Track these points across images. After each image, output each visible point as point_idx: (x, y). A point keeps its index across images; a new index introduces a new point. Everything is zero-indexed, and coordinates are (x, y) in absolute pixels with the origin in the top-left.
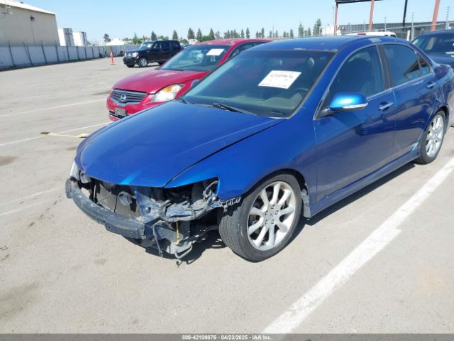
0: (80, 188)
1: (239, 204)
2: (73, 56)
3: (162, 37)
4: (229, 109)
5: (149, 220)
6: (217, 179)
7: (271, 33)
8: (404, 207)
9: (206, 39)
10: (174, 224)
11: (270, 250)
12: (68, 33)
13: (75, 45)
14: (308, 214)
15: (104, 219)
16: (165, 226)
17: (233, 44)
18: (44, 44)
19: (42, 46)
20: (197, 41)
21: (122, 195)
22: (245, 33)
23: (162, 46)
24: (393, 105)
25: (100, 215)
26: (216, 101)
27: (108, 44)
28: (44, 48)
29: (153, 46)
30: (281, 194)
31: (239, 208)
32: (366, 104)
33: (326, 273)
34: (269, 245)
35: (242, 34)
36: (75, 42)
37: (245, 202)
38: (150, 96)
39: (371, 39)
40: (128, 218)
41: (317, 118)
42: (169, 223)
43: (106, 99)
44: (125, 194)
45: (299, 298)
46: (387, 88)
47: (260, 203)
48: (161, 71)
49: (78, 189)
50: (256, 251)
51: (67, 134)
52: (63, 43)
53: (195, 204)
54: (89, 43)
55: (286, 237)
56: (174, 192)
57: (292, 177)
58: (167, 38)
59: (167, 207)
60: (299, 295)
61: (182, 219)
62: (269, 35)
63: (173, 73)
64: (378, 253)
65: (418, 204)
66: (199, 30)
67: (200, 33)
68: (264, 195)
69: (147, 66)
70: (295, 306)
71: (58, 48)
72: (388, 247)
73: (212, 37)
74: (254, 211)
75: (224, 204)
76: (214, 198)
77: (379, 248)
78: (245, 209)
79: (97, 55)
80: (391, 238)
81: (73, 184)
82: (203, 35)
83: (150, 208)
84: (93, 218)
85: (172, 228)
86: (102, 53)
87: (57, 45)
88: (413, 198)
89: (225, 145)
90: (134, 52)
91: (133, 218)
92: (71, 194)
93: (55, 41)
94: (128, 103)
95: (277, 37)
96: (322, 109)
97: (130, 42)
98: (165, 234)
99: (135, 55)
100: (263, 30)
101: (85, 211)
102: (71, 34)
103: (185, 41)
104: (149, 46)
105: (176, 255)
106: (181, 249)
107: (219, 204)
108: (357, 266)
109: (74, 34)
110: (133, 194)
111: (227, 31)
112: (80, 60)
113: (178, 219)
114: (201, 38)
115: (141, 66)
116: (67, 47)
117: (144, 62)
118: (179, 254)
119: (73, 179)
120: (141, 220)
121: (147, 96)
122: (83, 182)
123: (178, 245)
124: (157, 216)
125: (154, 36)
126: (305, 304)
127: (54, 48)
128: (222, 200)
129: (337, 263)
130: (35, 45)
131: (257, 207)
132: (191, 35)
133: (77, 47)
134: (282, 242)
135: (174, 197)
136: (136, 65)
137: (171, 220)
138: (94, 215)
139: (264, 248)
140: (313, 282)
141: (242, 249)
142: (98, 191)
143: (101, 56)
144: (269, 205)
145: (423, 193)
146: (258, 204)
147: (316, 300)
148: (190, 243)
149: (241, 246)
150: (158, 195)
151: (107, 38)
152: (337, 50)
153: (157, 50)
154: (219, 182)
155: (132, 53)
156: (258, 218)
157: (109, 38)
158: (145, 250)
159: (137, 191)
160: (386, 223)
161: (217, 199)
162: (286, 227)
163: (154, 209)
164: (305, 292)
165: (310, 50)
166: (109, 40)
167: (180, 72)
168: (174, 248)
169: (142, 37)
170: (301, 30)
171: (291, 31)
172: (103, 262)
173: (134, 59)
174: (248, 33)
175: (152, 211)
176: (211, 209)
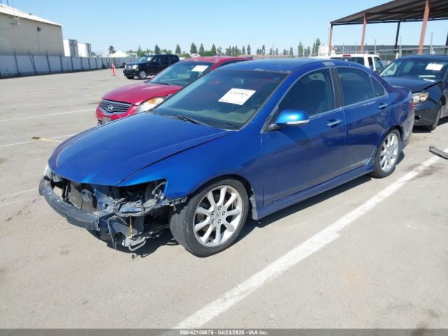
0: (53, 187)
1: (186, 204)
2: (77, 66)
3: (165, 51)
4: (190, 121)
5: (104, 214)
6: (164, 180)
7: (271, 50)
8: (349, 215)
9: (208, 54)
10: (127, 219)
11: (217, 247)
12: (73, 44)
13: (80, 56)
14: (255, 217)
15: (67, 213)
16: (118, 220)
17: (217, 61)
18: (49, 53)
19: (47, 56)
20: (199, 55)
21: (84, 193)
22: (246, 49)
23: (162, 60)
24: (341, 122)
25: (64, 209)
26: (179, 113)
27: (113, 56)
28: (49, 57)
29: (153, 59)
30: (228, 196)
31: (186, 207)
32: (308, 121)
33: (262, 268)
34: (216, 242)
35: (244, 50)
36: (79, 53)
37: (192, 202)
38: (135, 108)
39: (324, 63)
40: (86, 212)
41: (265, 131)
42: (122, 217)
43: (95, 110)
44: (87, 191)
45: (233, 288)
46: (338, 106)
47: (206, 204)
48: (149, 84)
49: (50, 188)
50: (201, 246)
51: (55, 139)
52: (67, 53)
53: (147, 202)
54: (93, 54)
55: (233, 236)
56: (130, 191)
57: (237, 182)
58: (170, 51)
59: (122, 205)
60: (234, 285)
61: (133, 215)
62: (269, 52)
63: (158, 87)
64: (313, 253)
65: (362, 213)
66: (202, 45)
67: (202, 48)
68: (210, 196)
69: (146, 78)
70: (228, 295)
71: (63, 58)
72: (323, 249)
73: (213, 52)
74: (200, 210)
75: (171, 203)
76: (162, 198)
77: (315, 249)
78: (191, 208)
79: (100, 65)
80: (328, 242)
81: (46, 182)
82: (205, 50)
83: (107, 205)
84: (59, 212)
85: (126, 223)
86: (105, 63)
87: (61, 55)
88: (360, 208)
89: (177, 151)
90: (134, 64)
91: (91, 213)
92: (43, 191)
93: (60, 52)
94: (114, 113)
95: (277, 54)
96: (270, 124)
97: (134, 54)
98: (120, 228)
99: (135, 67)
100: (263, 47)
101: (52, 206)
102: (76, 45)
103: (187, 56)
104: (149, 59)
105: (130, 248)
106: (134, 243)
107: (166, 203)
108: (291, 263)
109: (78, 45)
110: (93, 192)
111: (228, 47)
112: (83, 70)
113: (129, 214)
114: (203, 53)
115: (140, 78)
116: (71, 58)
117: (143, 74)
118: (133, 247)
119: (46, 178)
120: (97, 214)
121: (132, 107)
122: (55, 181)
123: (132, 239)
124: (112, 211)
125: (157, 49)
126: (236, 293)
127: (59, 58)
128: (169, 199)
129: (274, 260)
130: (40, 54)
131: (204, 208)
132: (194, 49)
133: (81, 58)
134: (229, 240)
135: (129, 196)
136: (136, 77)
137: (123, 215)
138: (59, 209)
139: (210, 245)
140: (248, 275)
141: (188, 243)
142: (69, 190)
143: (104, 67)
144: (215, 207)
145: (370, 204)
146: (205, 205)
147: (247, 291)
148: (144, 238)
149: (187, 241)
150: (115, 193)
151: (112, 50)
152: (290, 72)
153: (156, 64)
154: (167, 184)
155: (132, 65)
156: (205, 217)
157: (114, 50)
158: (106, 244)
159: (97, 189)
160: (328, 228)
161: (164, 199)
162: (233, 227)
163: (110, 205)
164: (239, 283)
165: (268, 71)
166: (114, 52)
167: (166, 86)
168: (128, 242)
169: (146, 50)
170: (300, 48)
171: (291, 49)
172: (67, 253)
173: (134, 71)
174: (249, 49)
175: (108, 207)
176: (159, 206)
